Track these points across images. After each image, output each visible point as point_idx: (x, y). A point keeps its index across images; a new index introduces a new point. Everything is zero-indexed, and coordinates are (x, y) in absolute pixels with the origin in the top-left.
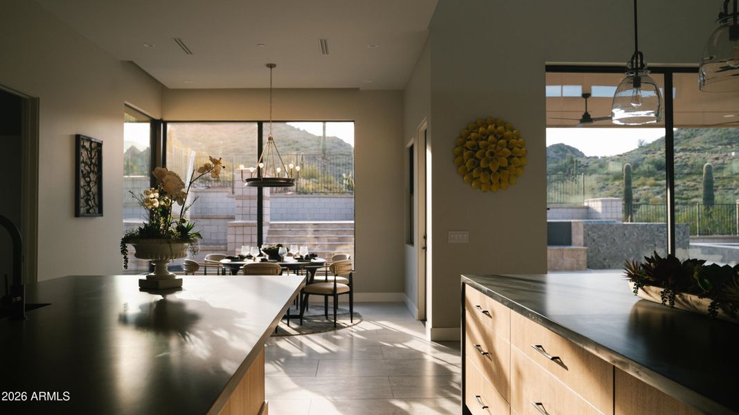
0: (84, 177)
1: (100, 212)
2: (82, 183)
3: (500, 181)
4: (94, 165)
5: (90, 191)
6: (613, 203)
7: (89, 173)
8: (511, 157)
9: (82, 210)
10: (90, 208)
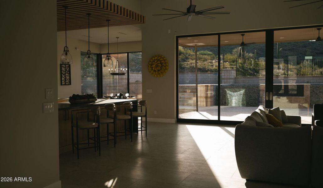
0: (64, 74)
1: (70, 84)
2: (63, 76)
3: (162, 73)
4: (68, 71)
5: (66, 78)
6: (228, 71)
7: (65, 73)
8: (162, 66)
9: (63, 84)
10: (66, 83)
